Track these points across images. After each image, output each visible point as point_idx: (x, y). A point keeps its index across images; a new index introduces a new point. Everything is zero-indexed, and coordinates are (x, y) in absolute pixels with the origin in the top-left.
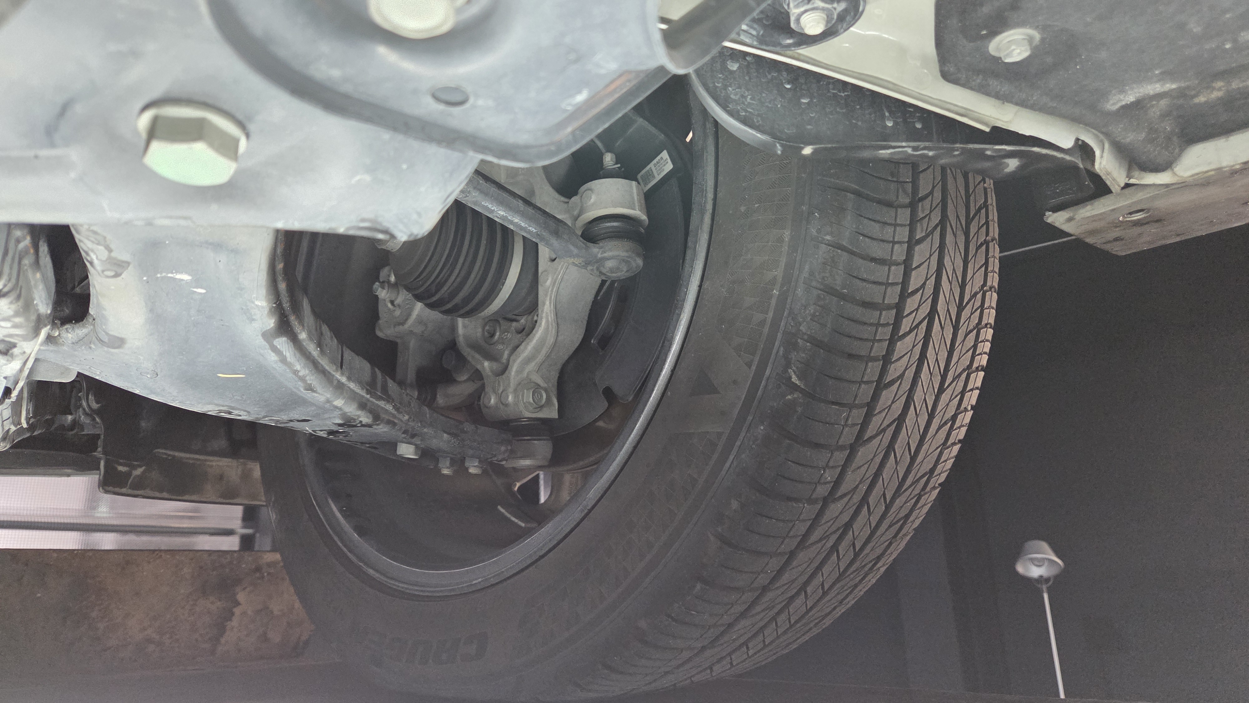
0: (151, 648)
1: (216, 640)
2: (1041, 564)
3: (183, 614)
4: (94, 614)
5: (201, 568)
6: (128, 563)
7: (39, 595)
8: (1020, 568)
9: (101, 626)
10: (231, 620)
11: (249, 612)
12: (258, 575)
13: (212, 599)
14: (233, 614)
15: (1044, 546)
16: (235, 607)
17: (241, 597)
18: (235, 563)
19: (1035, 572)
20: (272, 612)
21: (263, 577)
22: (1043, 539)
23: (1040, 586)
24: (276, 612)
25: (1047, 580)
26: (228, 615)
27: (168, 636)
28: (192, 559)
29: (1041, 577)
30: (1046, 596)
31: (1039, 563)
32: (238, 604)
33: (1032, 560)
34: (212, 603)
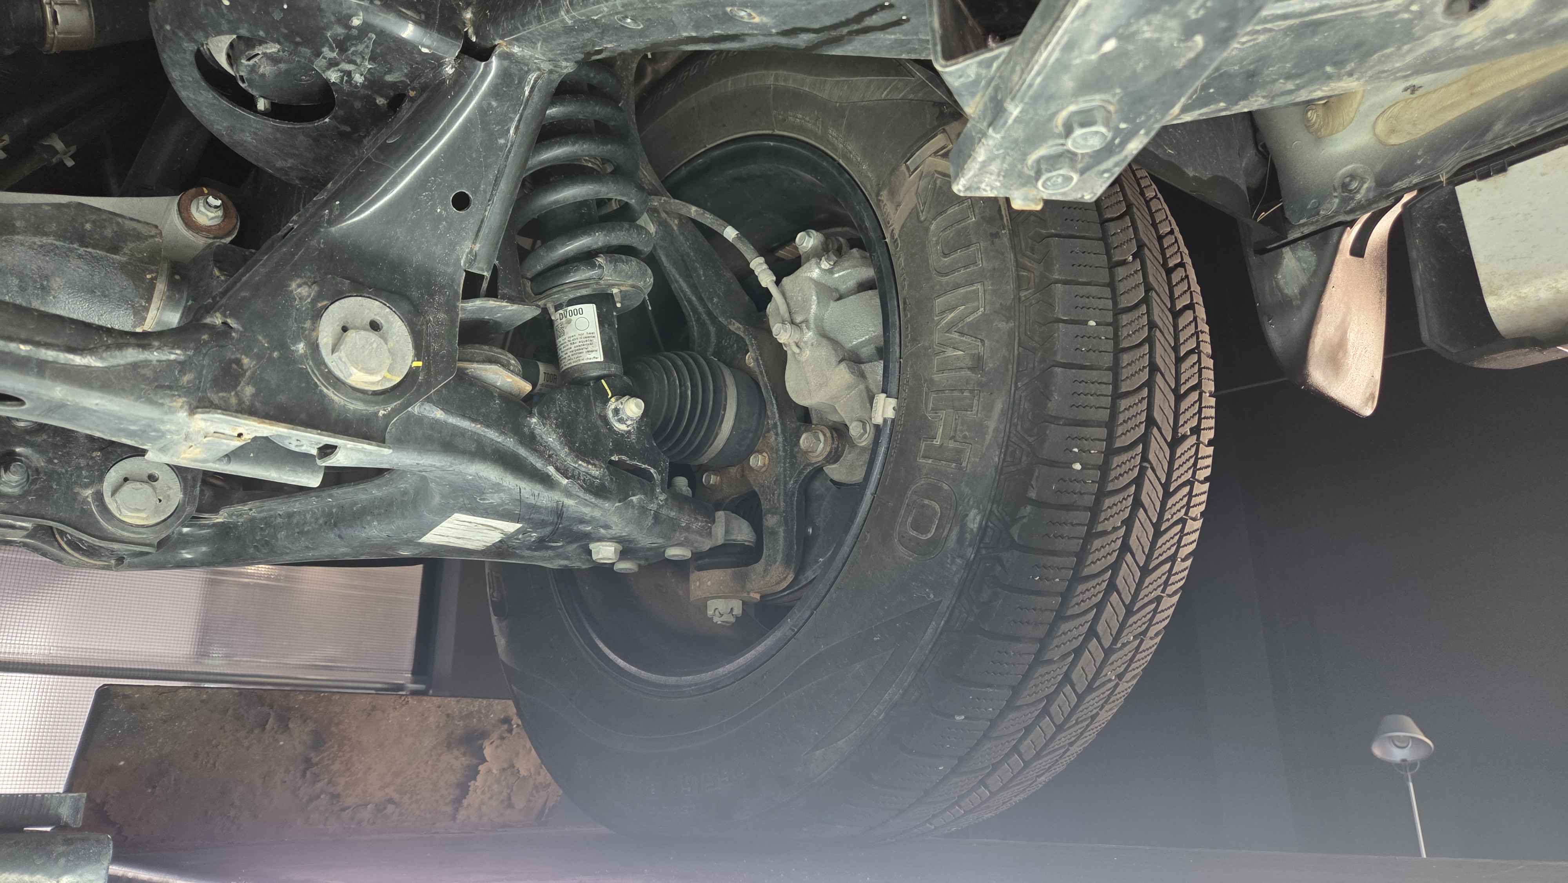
0: (390, 808)
1: (458, 802)
2: (1404, 745)
3: (425, 771)
4: (336, 766)
5: (448, 715)
6: (374, 708)
7: (281, 743)
8: (1377, 751)
9: (342, 780)
10: (475, 779)
11: (494, 771)
12: (506, 726)
13: (456, 753)
14: (478, 772)
15: (1409, 721)
16: (480, 764)
17: (488, 752)
18: (483, 711)
19: (1398, 755)
20: (519, 772)
21: (510, 731)
22: (1408, 715)
23: (1403, 773)
24: (523, 772)
25: (1413, 765)
26: (472, 773)
27: (408, 795)
28: (439, 707)
29: (1404, 760)
30: (1411, 785)
31: (1401, 744)
32: (483, 760)
33: (1392, 739)
34: (457, 758)
